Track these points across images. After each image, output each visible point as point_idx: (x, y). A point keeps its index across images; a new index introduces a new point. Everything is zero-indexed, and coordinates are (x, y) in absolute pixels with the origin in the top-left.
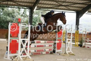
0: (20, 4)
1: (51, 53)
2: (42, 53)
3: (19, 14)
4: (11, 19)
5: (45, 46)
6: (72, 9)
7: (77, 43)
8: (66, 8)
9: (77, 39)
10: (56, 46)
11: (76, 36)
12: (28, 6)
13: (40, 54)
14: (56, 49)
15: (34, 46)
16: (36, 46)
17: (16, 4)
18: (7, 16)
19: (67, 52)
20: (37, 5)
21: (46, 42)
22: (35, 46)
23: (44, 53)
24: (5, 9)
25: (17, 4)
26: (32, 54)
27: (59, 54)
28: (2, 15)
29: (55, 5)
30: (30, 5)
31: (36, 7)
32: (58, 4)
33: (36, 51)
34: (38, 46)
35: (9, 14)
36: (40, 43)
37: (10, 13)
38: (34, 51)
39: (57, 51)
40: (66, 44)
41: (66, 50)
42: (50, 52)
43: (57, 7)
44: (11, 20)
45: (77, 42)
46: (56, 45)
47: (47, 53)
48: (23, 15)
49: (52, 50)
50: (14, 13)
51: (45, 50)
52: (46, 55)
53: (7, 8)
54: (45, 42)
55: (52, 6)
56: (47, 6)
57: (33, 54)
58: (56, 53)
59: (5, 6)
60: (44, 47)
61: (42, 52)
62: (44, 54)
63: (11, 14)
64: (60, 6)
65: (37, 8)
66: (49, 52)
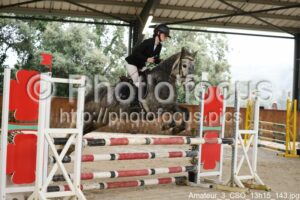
0: (95, 11)
1: (181, 182)
2: (142, 182)
3: (98, 44)
4: (69, 61)
5: (153, 156)
6: (281, 25)
7: (292, 143)
8: (259, 23)
9: (292, 129)
10: (199, 157)
11: (288, 121)
12: (122, 15)
13: (133, 185)
14: (199, 167)
15: (110, 157)
16: (117, 157)
17: (81, 9)
18: (53, 51)
19: (238, 179)
20: (154, 10)
21: (152, 141)
22: (113, 156)
23: (150, 181)
24: (49, 27)
25: (83, 9)
26: (102, 184)
27: (208, 185)
28: (40, 47)
29: (217, 10)
30: (132, 10)
31: (150, 18)
32: (230, 8)
33: (117, 174)
34: (124, 157)
35: (60, 46)
36: (127, 144)
37: (64, 42)
38: (109, 175)
39: (202, 174)
40: (233, 148)
41: (236, 170)
42: (174, 180)
43: (226, 19)
44: (68, 65)
45: (291, 140)
46: (199, 153)
47: (164, 181)
48: (114, 46)
49: (180, 171)
50: (78, 40)
51: (153, 172)
52: (157, 190)
53: (54, 23)
54: (148, 143)
55: (207, 15)
56: (190, 15)
57: (106, 186)
58: (198, 181)
59: (51, 17)
60: (149, 160)
61: (141, 178)
62: (152, 187)
63: (69, 43)
64: (236, 14)
65: (153, 21)
66: (170, 179)
